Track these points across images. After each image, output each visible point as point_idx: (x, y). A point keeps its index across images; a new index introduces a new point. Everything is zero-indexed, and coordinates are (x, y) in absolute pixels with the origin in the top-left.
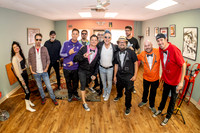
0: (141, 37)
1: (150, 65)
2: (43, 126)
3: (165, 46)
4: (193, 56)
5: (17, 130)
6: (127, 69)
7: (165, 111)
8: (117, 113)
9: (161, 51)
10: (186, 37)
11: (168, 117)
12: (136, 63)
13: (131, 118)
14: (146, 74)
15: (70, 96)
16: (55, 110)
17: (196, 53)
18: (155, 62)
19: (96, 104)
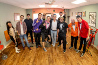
0: (69, 17)
1: (74, 29)
2: (25, 60)
3: (81, 21)
4: (94, 25)
5: (12, 63)
6: (63, 31)
7: (82, 50)
8: (60, 52)
9: (79, 23)
10: (91, 17)
11: (84, 53)
12: (67, 29)
13: (67, 54)
14: (72, 33)
15: (37, 45)
16: (30, 52)
17: (95, 24)
18: (76, 28)
19: (49, 48)
